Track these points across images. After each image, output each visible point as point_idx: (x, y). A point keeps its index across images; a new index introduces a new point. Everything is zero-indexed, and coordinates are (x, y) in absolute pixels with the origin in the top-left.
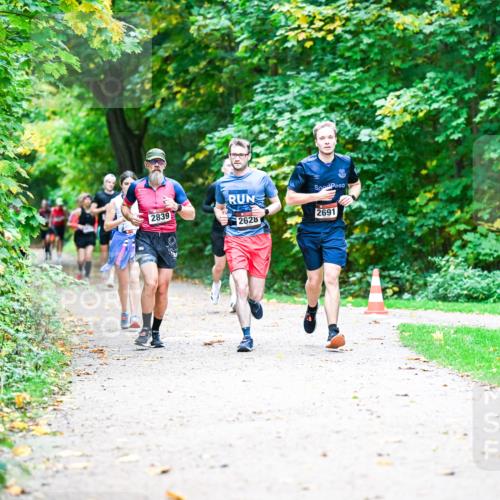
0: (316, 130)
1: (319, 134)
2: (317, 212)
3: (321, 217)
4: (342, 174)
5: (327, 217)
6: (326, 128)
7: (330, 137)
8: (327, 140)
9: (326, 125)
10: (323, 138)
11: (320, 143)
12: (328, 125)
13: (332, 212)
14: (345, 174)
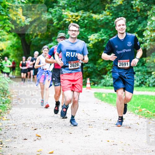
0: (116, 22)
1: (118, 24)
2: (119, 64)
3: (121, 67)
5: (124, 66)
6: (121, 20)
7: (123, 25)
8: (122, 27)
10: (120, 25)
11: (118, 28)
12: (122, 19)
13: (127, 64)
14: (131, 44)
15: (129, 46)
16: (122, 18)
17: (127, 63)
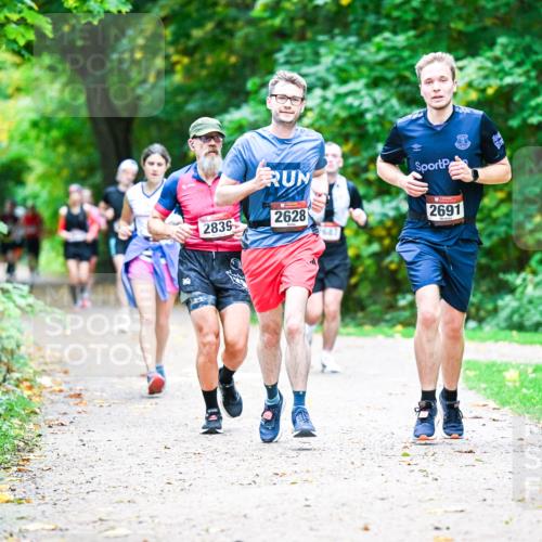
1: (425, 75)
3: (437, 218)
4: (463, 142)
7: (442, 79)
8: (437, 85)
9: (435, 59)
10: (430, 81)
11: (426, 91)
13: (455, 210)
14: (469, 144)
15: (463, 148)
16: (439, 54)
17: (458, 207)
